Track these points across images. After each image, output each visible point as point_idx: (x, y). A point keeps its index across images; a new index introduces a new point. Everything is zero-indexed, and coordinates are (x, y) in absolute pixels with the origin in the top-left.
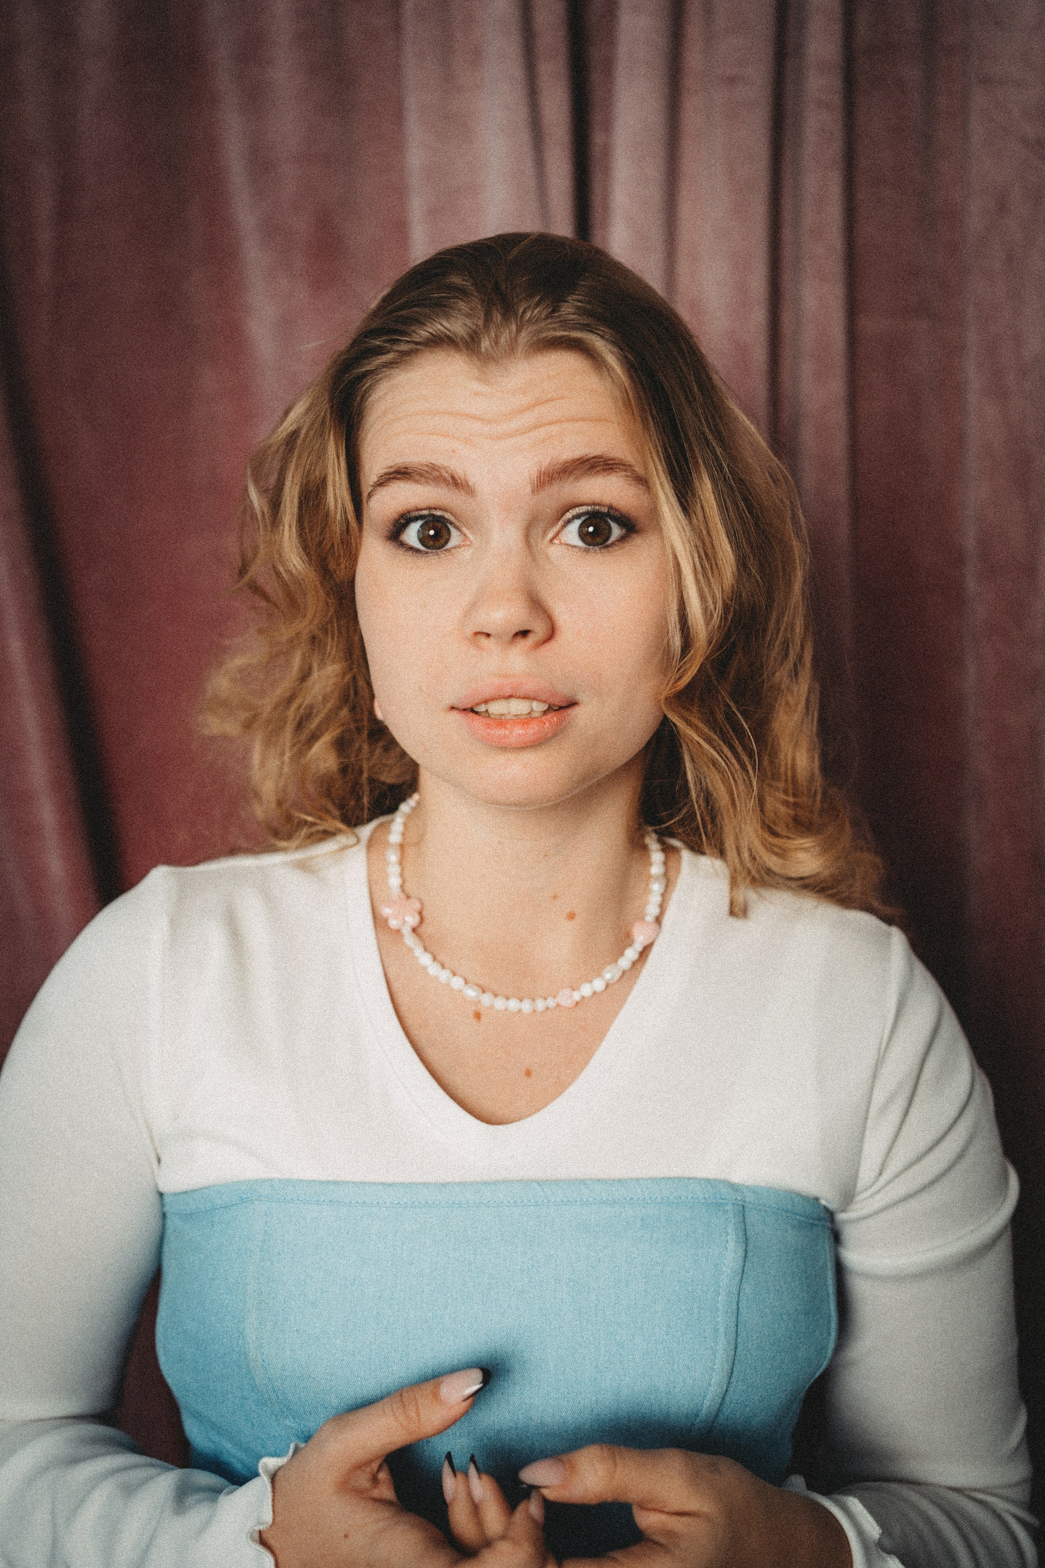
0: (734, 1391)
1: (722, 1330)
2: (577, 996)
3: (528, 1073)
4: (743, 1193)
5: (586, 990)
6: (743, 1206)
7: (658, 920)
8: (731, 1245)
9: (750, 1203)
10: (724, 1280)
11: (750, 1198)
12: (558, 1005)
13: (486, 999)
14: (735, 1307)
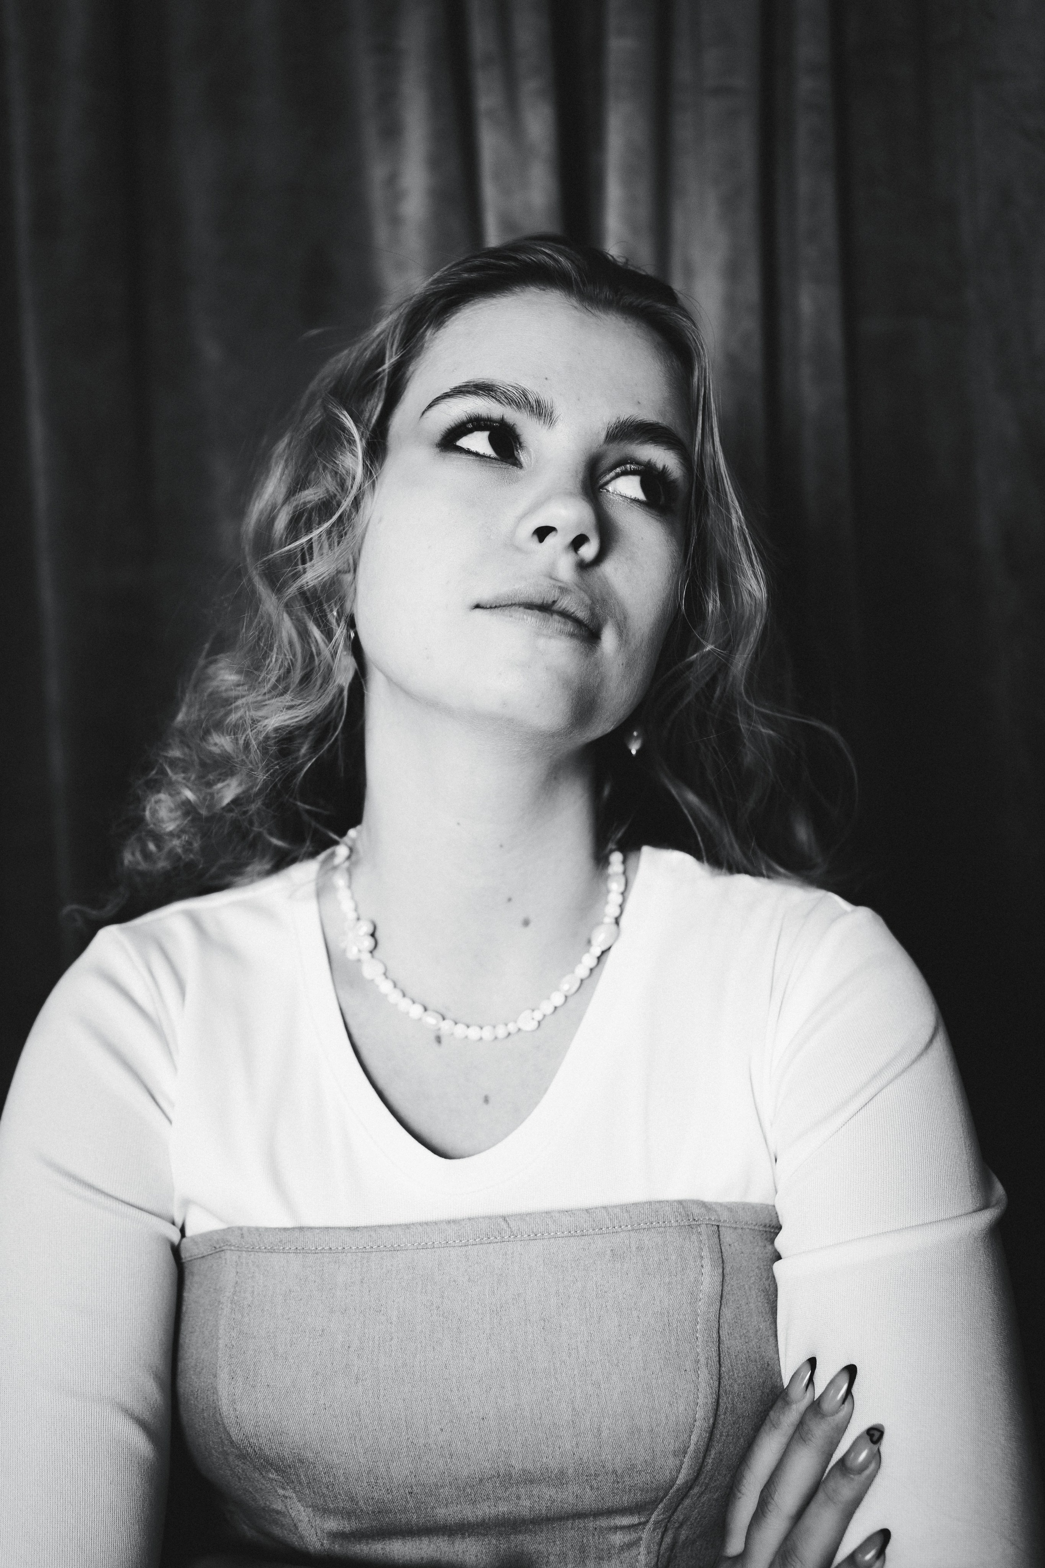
0: (724, 1423)
1: (703, 1360)
2: (538, 1015)
3: (486, 1100)
4: (716, 1211)
5: (547, 1008)
6: (718, 1226)
7: (617, 921)
8: (707, 1269)
9: (725, 1221)
10: (702, 1307)
11: (725, 1215)
12: (519, 1030)
13: (446, 1027)
14: (715, 1335)
